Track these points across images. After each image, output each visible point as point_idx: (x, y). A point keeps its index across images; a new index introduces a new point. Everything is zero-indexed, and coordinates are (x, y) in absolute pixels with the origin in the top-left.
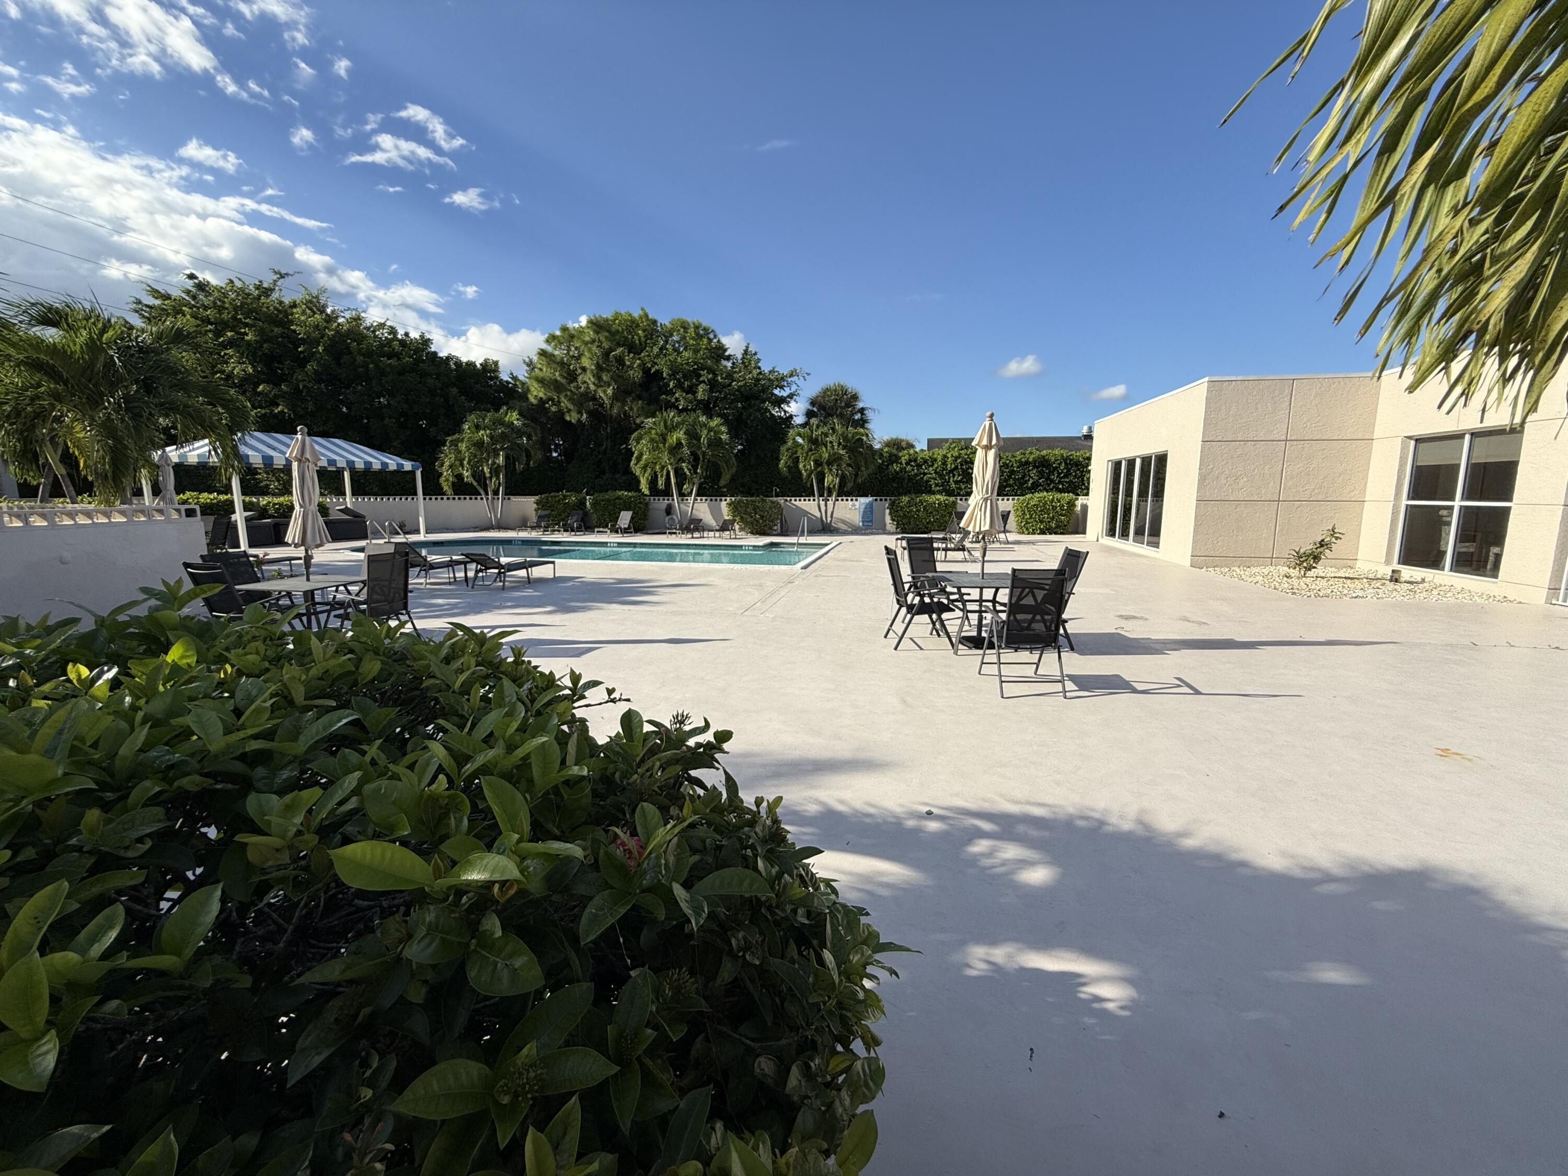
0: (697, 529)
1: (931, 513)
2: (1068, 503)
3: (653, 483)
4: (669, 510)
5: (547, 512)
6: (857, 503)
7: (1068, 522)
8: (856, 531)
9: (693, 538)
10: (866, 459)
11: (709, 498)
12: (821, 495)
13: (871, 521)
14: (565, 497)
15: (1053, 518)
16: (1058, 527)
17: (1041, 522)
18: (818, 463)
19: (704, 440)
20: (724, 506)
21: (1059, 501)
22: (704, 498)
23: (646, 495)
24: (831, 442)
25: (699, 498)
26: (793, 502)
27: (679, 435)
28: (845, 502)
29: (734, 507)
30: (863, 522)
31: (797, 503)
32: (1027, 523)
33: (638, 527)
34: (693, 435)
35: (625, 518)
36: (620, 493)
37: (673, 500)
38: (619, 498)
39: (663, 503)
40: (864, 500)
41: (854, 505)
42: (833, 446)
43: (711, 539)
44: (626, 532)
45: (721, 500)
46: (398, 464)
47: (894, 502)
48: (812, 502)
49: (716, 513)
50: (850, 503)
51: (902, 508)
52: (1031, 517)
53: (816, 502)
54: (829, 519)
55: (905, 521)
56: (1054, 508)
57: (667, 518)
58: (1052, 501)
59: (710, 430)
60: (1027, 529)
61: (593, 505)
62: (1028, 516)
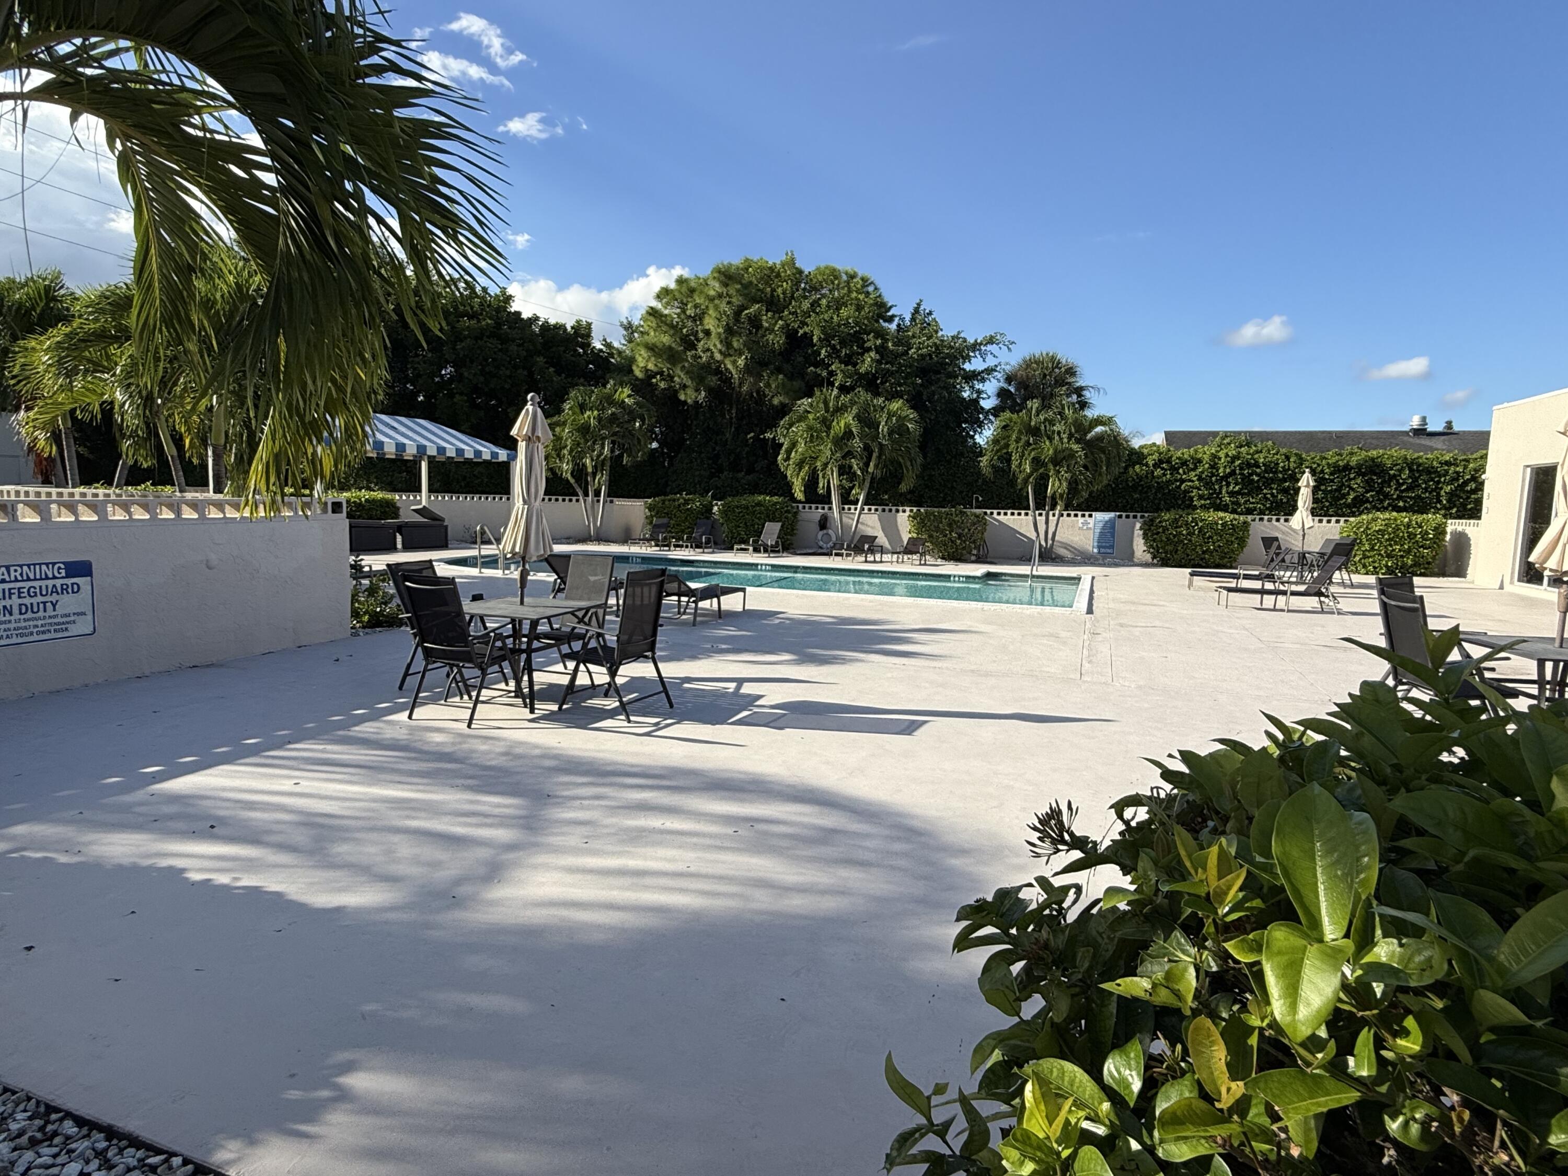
0: (872, 551)
1: (1210, 537)
2: (1436, 529)
3: (811, 484)
4: (824, 523)
5: (665, 520)
6: (1091, 521)
7: (1434, 558)
8: (1086, 560)
9: (866, 561)
10: (1108, 459)
11: (880, 508)
12: (1040, 506)
13: (1112, 547)
14: (687, 502)
15: (1409, 551)
16: (1416, 564)
17: (1389, 556)
18: (1037, 462)
19: (883, 428)
20: (904, 520)
21: (1420, 527)
22: (873, 508)
23: (800, 502)
24: (1059, 433)
25: (866, 507)
26: (995, 515)
27: (848, 420)
28: (1072, 518)
29: (920, 522)
30: (1099, 547)
31: (1002, 518)
32: (1365, 557)
33: (786, 545)
34: (867, 421)
35: (771, 531)
36: (761, 498)
37: (830, 509)
38: (759, 504)
39: (815, 513)
40: (1102, 517)
41: (1086, 523)
42: (1061, 439)
43: (890, 563)
44: (773, 551)
45: (897, 511)
46: (492, 453)
47: (1152, 520)
48: (1023, 516)
49: (891, 529)
50: (1080, 520)
51: (1165, 529)
52: (1372, 549)
53: (1030, 518)
54: (1050, 542)
55: (1169, 548)
56: (1411, 536)
57: (821, 533)
58: (1408, 525)
59: (890, 415)
60: (1364, 566)
61: (724, 512)
62: (1367, 547)
